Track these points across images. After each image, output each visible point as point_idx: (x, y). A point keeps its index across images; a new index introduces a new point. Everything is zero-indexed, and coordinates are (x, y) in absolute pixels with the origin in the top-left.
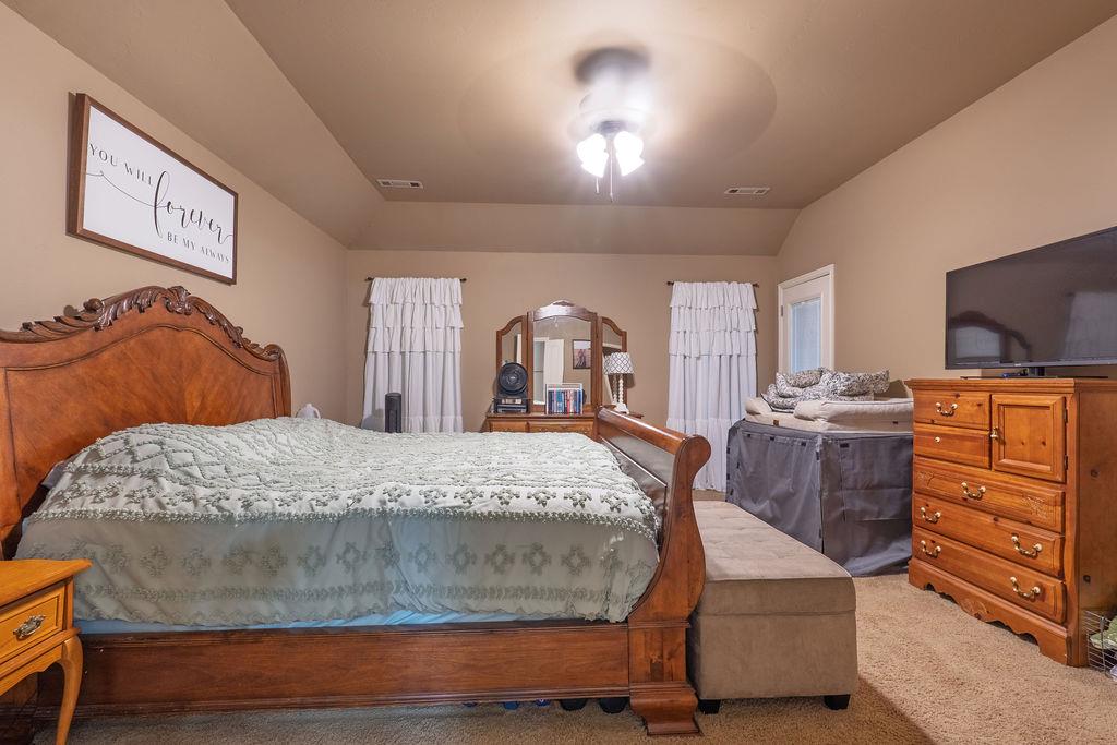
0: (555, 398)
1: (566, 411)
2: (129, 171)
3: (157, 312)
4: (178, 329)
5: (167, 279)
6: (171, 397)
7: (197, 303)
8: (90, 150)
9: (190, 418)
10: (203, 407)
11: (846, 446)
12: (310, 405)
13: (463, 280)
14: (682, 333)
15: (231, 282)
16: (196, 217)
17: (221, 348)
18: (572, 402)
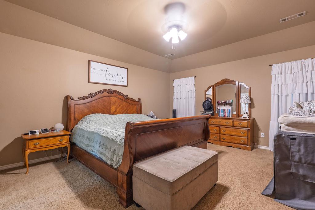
0: (220, 111)
1: (224, 116)
2: (100, 70)
3: (105, 94)
4: (110, 96)
5: (108, 88)
6: (108, 109)
7: (115, 91)
8: (91, 68)
9: (112, 113)
10: (116, 111)
11: (295, 139)
12: (151, 112)
13: (195, 77)
14: (277, 86)
15: (127, 86)
16: (116, 75)
17: (121, 99)
18: (226, 113)
